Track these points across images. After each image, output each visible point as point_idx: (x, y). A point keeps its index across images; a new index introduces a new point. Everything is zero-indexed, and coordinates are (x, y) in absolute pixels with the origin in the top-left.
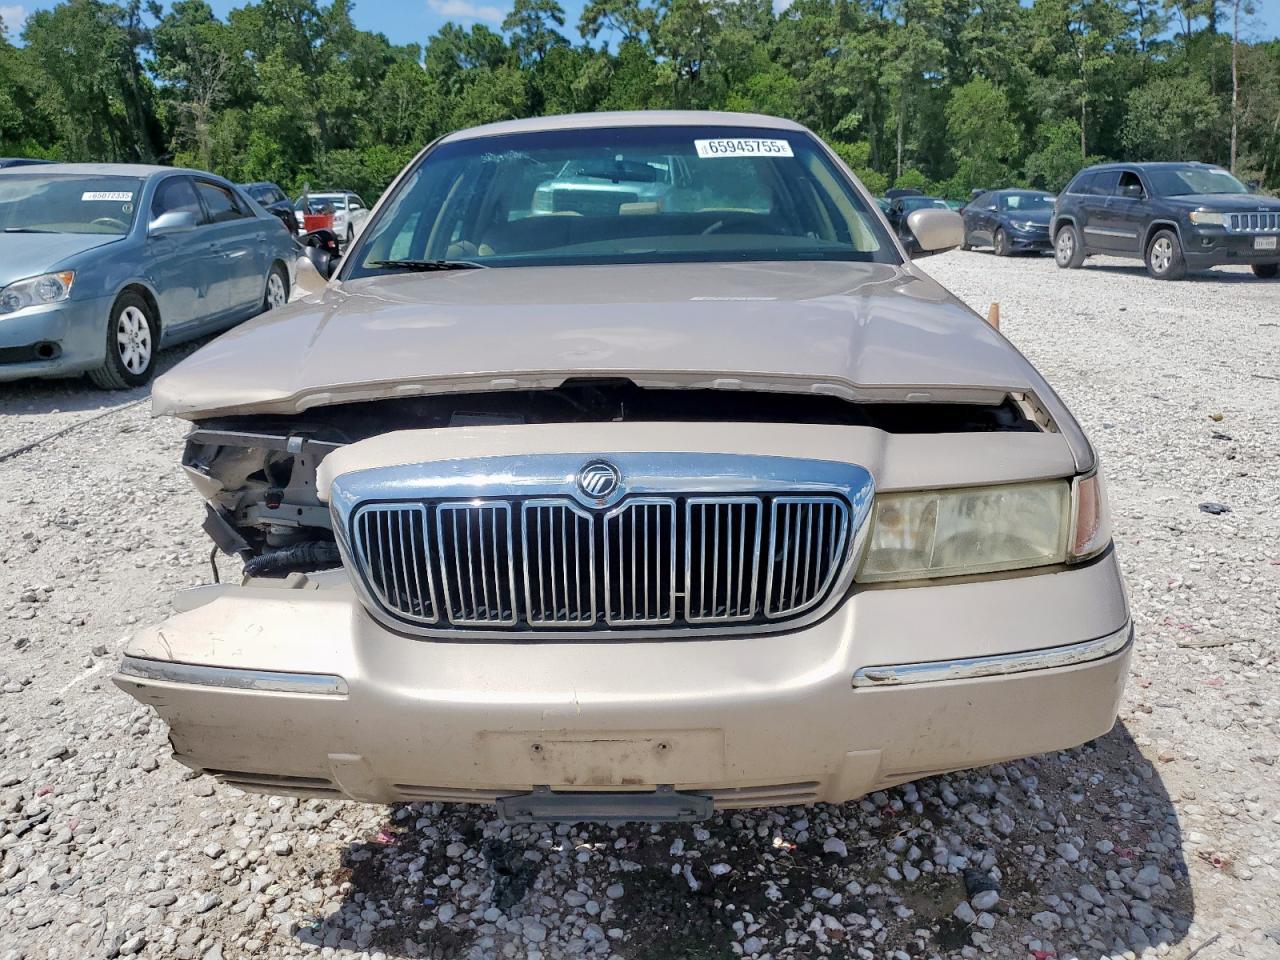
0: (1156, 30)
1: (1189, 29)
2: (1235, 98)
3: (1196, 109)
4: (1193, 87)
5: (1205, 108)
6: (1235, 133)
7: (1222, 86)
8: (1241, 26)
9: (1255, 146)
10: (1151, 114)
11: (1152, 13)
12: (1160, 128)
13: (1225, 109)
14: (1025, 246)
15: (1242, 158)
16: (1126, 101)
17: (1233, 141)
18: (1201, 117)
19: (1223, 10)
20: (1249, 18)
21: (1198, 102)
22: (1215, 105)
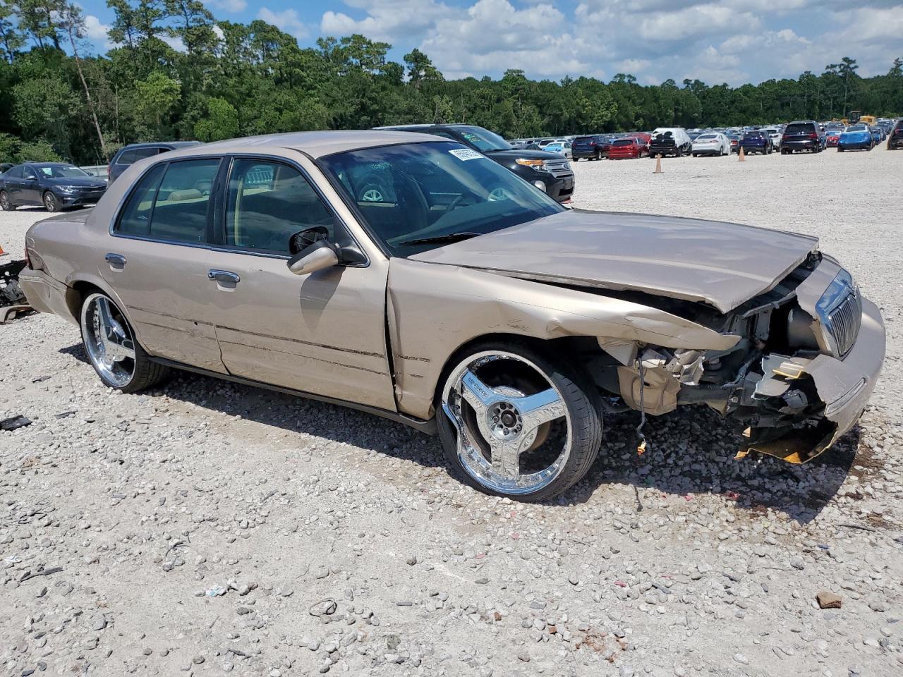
0: (18, 44)
1: (41, 43)
2: (88, 94)
3: (66, 102)
4: (58, 85)
5: (72, 100)
6: (96, 118)
7: (76, 85)
8: (77, 46)
9: (110, 128)
10: (35, 104)
11: (10, 31)
12: (45, 114)
13: (84, 101)
14: (74, 203)
15: (105, 134)
16: (11, 93)
17: (97, 123)
18: (71, 107)
19: (61, 33)
20: (80, 41)
21: (66, 97)
22: (78, 99)
